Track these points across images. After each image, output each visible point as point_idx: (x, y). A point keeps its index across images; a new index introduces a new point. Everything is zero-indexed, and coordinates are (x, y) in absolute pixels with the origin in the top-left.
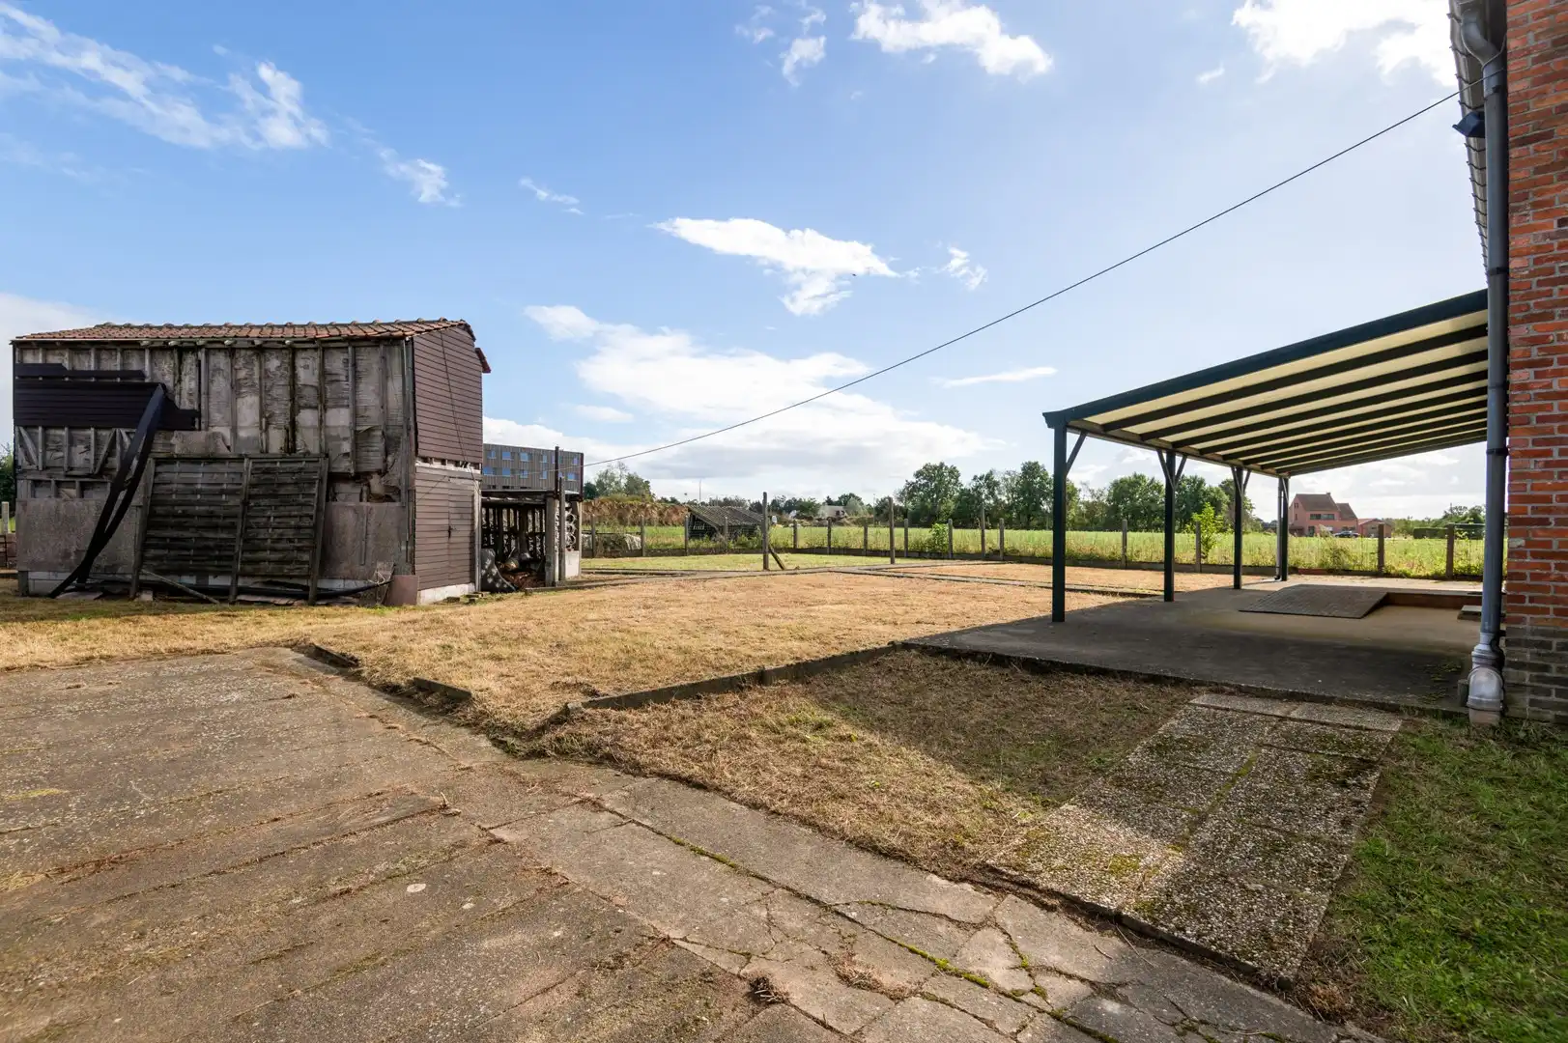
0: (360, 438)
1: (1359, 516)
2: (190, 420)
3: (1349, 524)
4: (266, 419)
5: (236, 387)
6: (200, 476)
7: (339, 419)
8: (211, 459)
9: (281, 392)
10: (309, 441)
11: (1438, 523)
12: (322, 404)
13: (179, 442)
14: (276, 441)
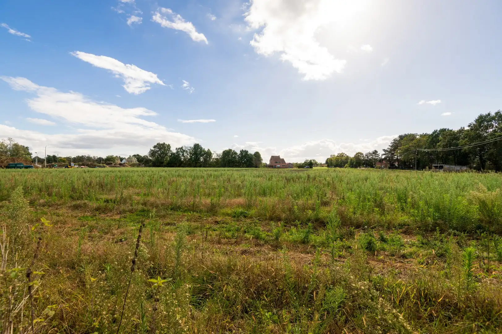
1: (286, 162)
3: (284, 165)
11: (303, 164)
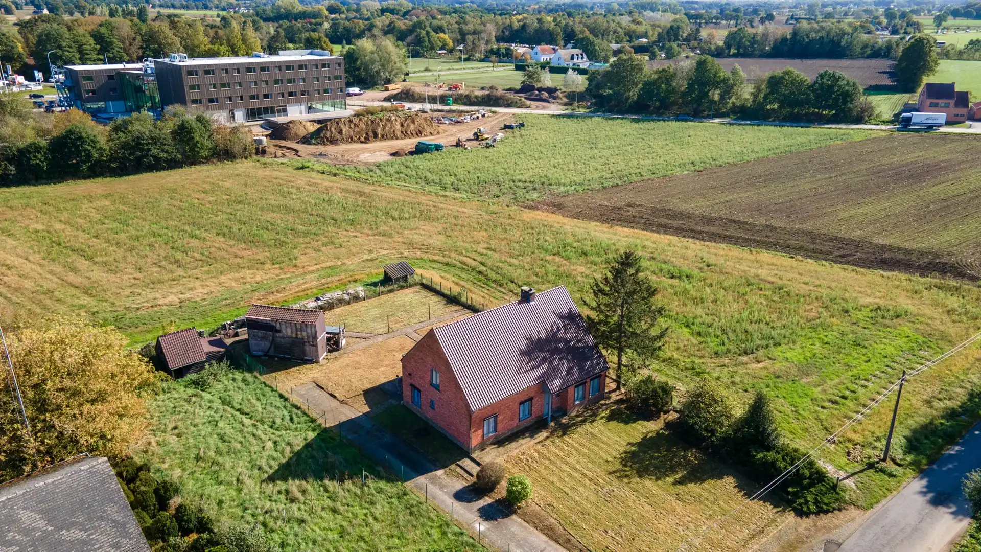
0: (308, 337)
2: (279, 331)
4: (292, 332)
5: (286, 327)
6: (282, 340)
7: (304, 334)
8: (284, 337)
9: (294, 328)
10: (299, 336)
12: (301, 331)
13: (278, 335)
14: (294, 336)
